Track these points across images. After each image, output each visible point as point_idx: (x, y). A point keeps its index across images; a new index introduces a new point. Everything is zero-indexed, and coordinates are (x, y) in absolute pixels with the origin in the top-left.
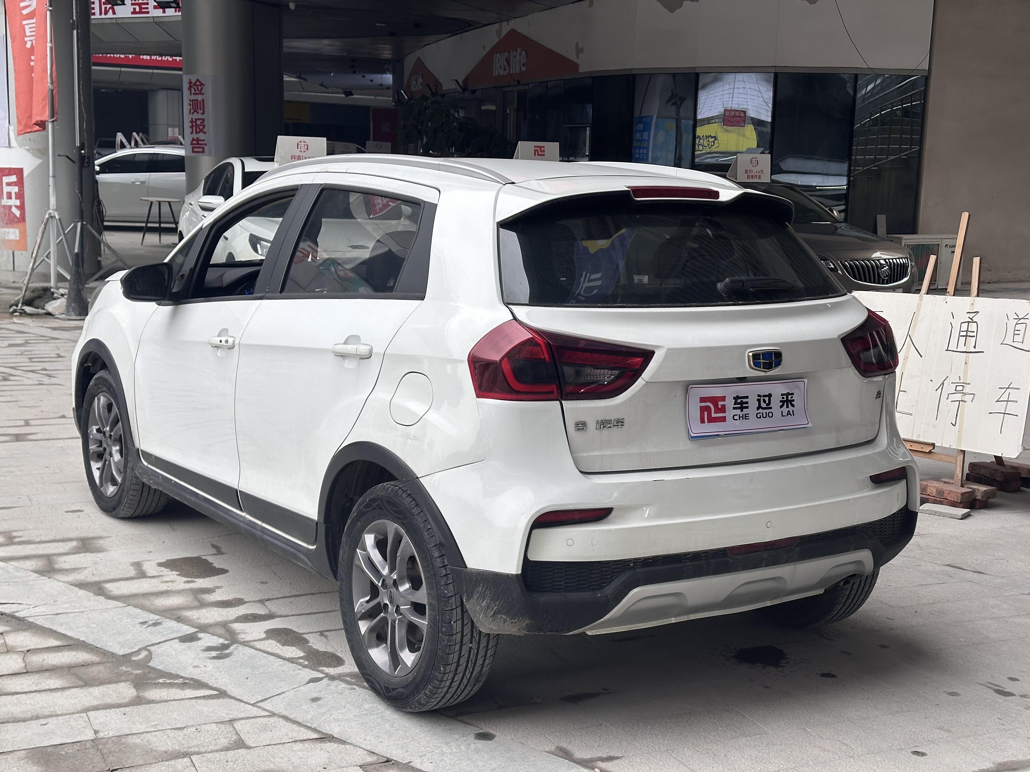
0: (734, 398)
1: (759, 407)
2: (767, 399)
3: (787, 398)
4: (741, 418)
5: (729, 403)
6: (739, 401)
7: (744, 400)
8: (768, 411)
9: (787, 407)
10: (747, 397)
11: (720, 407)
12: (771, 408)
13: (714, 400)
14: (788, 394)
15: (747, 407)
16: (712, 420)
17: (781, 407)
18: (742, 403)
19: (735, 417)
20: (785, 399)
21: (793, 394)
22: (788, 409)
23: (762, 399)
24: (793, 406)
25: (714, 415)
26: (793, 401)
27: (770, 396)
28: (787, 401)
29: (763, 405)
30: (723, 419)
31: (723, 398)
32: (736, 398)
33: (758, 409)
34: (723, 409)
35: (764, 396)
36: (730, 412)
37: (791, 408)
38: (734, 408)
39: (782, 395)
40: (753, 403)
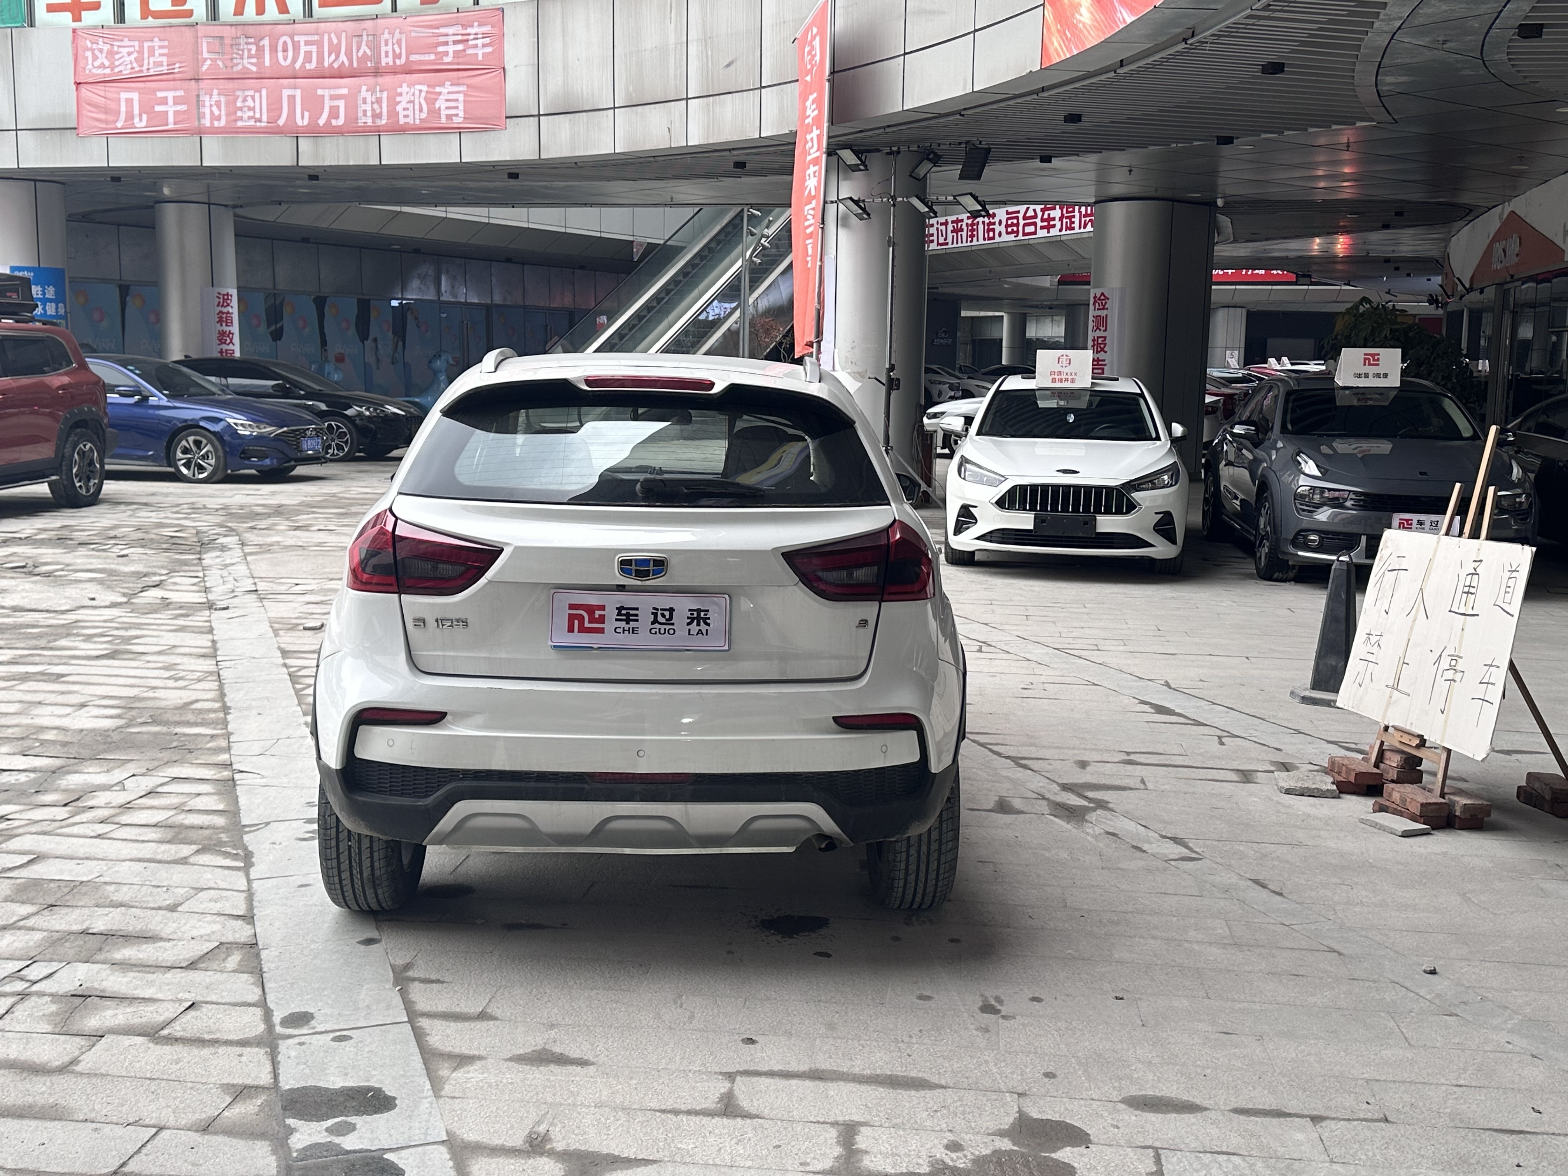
0: (617, 608)
1: (655, 621)
2: (667, 614)
3: (699, 614)
4: (626, 632)
5: (611, 613)
6: (624, 612)
7: (632, 612)
8: (668, 627)
9: (698, 624)
10: (637, 609)
11: (597, 616)
12: (673, 624)
13: (590, 609)
14: (699, 611)
15: (637, 620)
16: (583, 630)
17: (688, 624)
18: (628, 615)
19: (618, 630)
20: (695, 615)
21: (708, 611)
22: (699, 628)
23: (659, 612)
24: (708, 625)
25: (587, 625)
26: (709, 618)
27: (671, 610)
28: (698, 617)
29: (661, 619)
30: (601, 631)
31: (602, 608)
32: (620, 609)
33: (653, 623)
34: (602, 619)
35: (662, 610)
36: (611, 623)
37: (703, 627)
38: (617, 620)
39: (690, 610)
40: (645, 618)
